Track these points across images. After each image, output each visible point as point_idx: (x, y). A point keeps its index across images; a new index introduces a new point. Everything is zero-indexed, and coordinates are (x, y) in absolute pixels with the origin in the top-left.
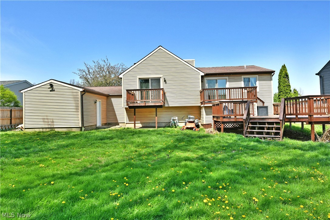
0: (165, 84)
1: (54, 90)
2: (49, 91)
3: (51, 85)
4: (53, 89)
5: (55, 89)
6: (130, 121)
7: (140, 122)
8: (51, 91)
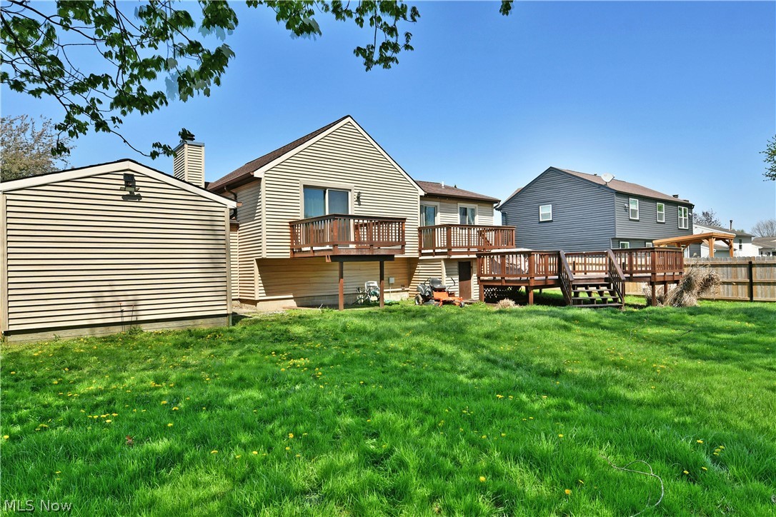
0: (358, 206)
1: (139, 197)
2: (120, 198)
3: (129, 179)
4: (136, 193)
5: (142, 194)
6: (268, 293)
7: (292, 296)
8: (125, 198)
